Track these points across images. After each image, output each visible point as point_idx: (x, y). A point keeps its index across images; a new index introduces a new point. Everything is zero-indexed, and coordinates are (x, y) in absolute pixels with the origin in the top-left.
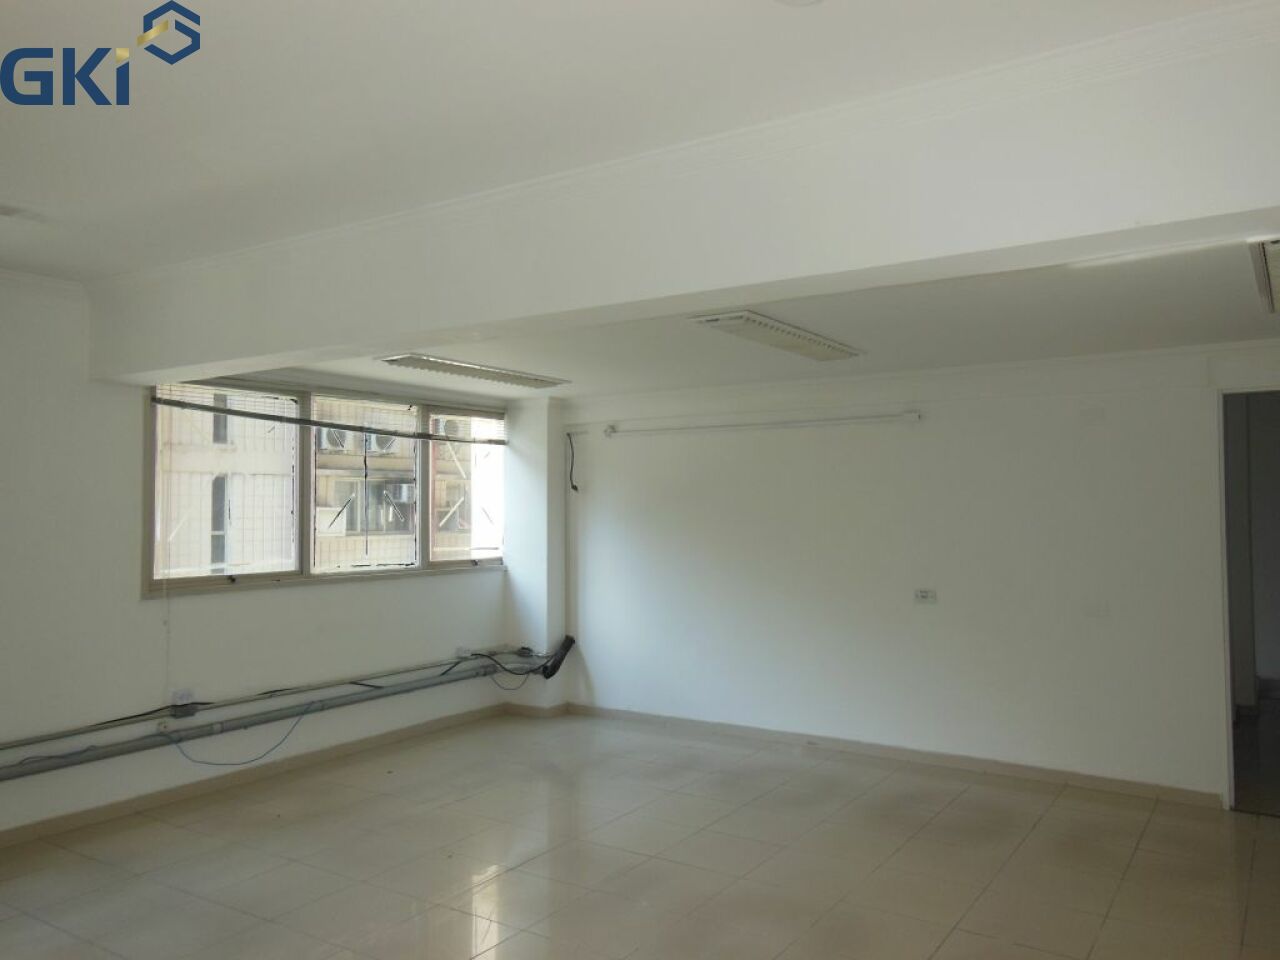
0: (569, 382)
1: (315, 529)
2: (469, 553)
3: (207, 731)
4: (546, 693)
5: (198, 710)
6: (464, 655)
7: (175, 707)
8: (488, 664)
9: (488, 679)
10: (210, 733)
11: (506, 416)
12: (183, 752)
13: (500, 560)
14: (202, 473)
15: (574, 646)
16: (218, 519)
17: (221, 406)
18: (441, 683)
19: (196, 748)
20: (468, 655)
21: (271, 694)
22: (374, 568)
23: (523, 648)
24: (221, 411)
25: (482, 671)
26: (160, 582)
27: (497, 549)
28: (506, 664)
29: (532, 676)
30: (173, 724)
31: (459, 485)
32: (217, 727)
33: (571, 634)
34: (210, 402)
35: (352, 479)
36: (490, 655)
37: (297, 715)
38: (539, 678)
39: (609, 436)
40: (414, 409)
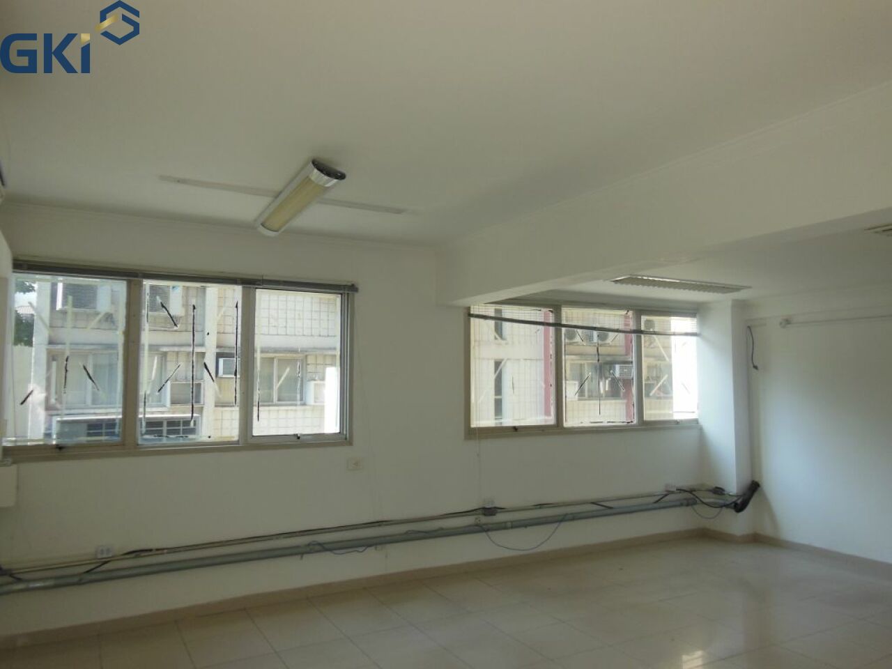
0: (750, 287)
1: (566, 397)
2: (672, 415)
3: (502, 527)
4: (738, 524)
5: (497, 512)
6: (672, 490)
7: (484, 508)
8: (689, 497)
9: (689, 508)
10: (505, 528)
11: (697, 315)
12: (490, 538)
13: (696, 421)
14: (488, 359)
15: (760, 489)
16: (498, 389)
17: (499, 316)
18: (655, 509)
19: (497, 536)
20: (674, 490)
21: (541, 506)
22: (605, 424)
23: (717, 488)
24: (499, 319)
25: (685, 502)
26: (475, 429)
27: (693, 412)
28: (704, 498)
29: (724, 509)
30: (484, 520)
31: (656, 365)
32: (509, 525)
33: (756, 480)
34: (492, 314)
35: (580, 362)
36: (691, 491)
37: (556, 522)
38: (733, 512)
39: (784, 327)
40: (630, 313)
